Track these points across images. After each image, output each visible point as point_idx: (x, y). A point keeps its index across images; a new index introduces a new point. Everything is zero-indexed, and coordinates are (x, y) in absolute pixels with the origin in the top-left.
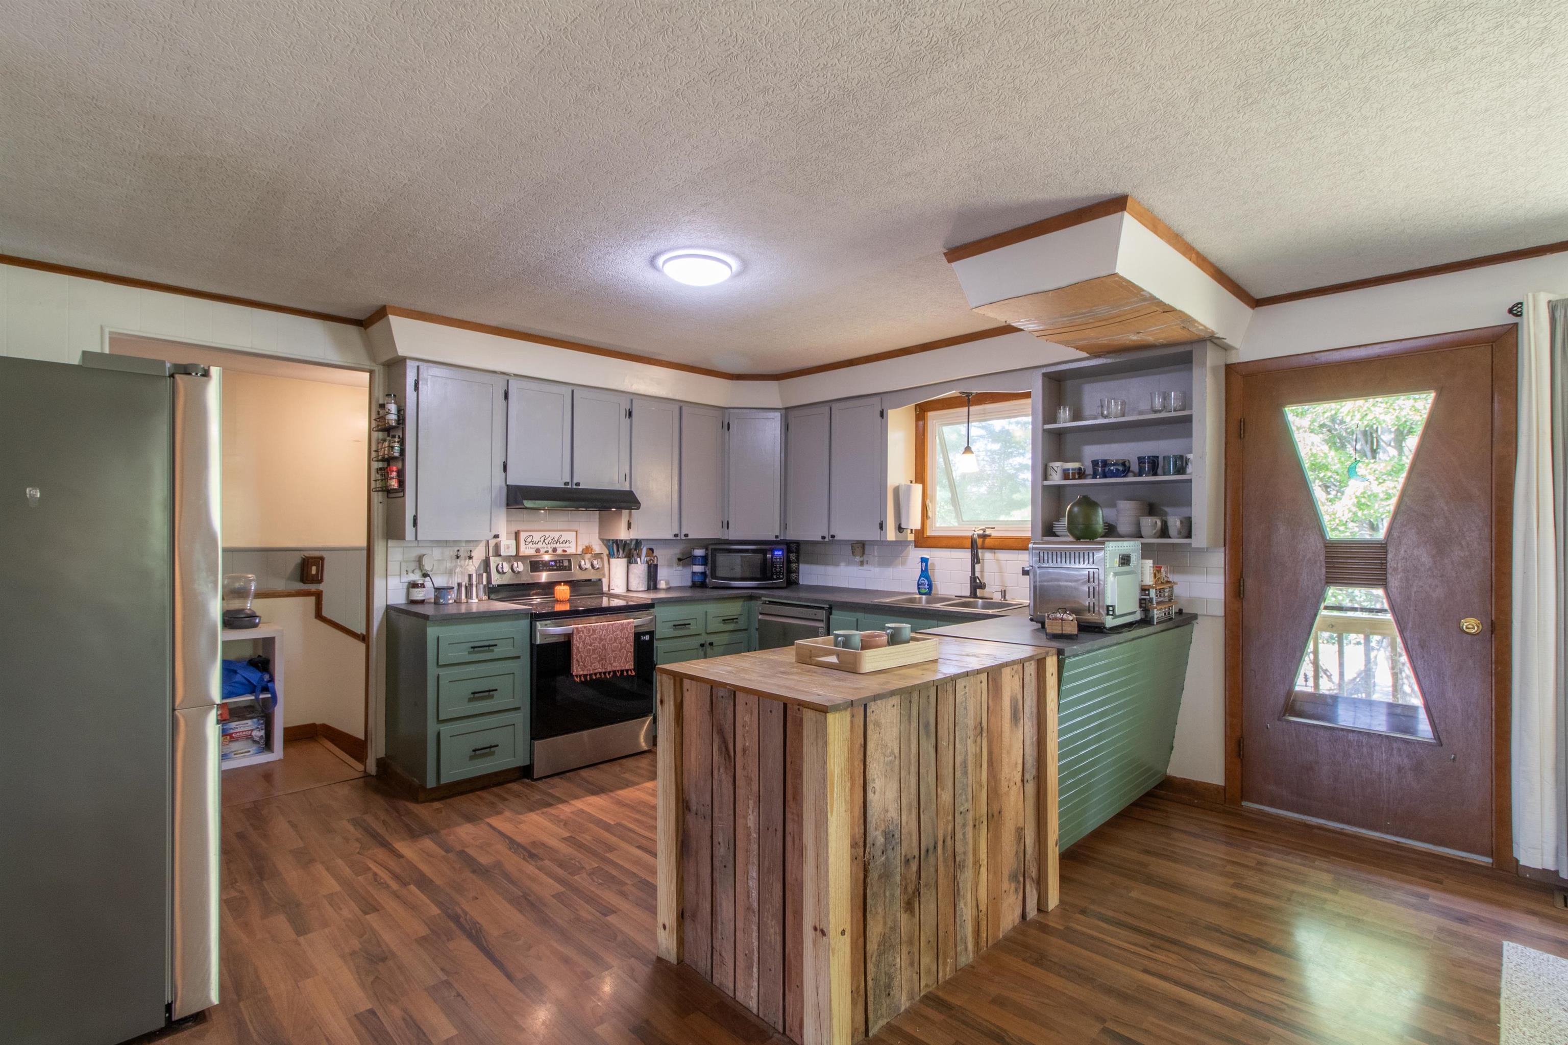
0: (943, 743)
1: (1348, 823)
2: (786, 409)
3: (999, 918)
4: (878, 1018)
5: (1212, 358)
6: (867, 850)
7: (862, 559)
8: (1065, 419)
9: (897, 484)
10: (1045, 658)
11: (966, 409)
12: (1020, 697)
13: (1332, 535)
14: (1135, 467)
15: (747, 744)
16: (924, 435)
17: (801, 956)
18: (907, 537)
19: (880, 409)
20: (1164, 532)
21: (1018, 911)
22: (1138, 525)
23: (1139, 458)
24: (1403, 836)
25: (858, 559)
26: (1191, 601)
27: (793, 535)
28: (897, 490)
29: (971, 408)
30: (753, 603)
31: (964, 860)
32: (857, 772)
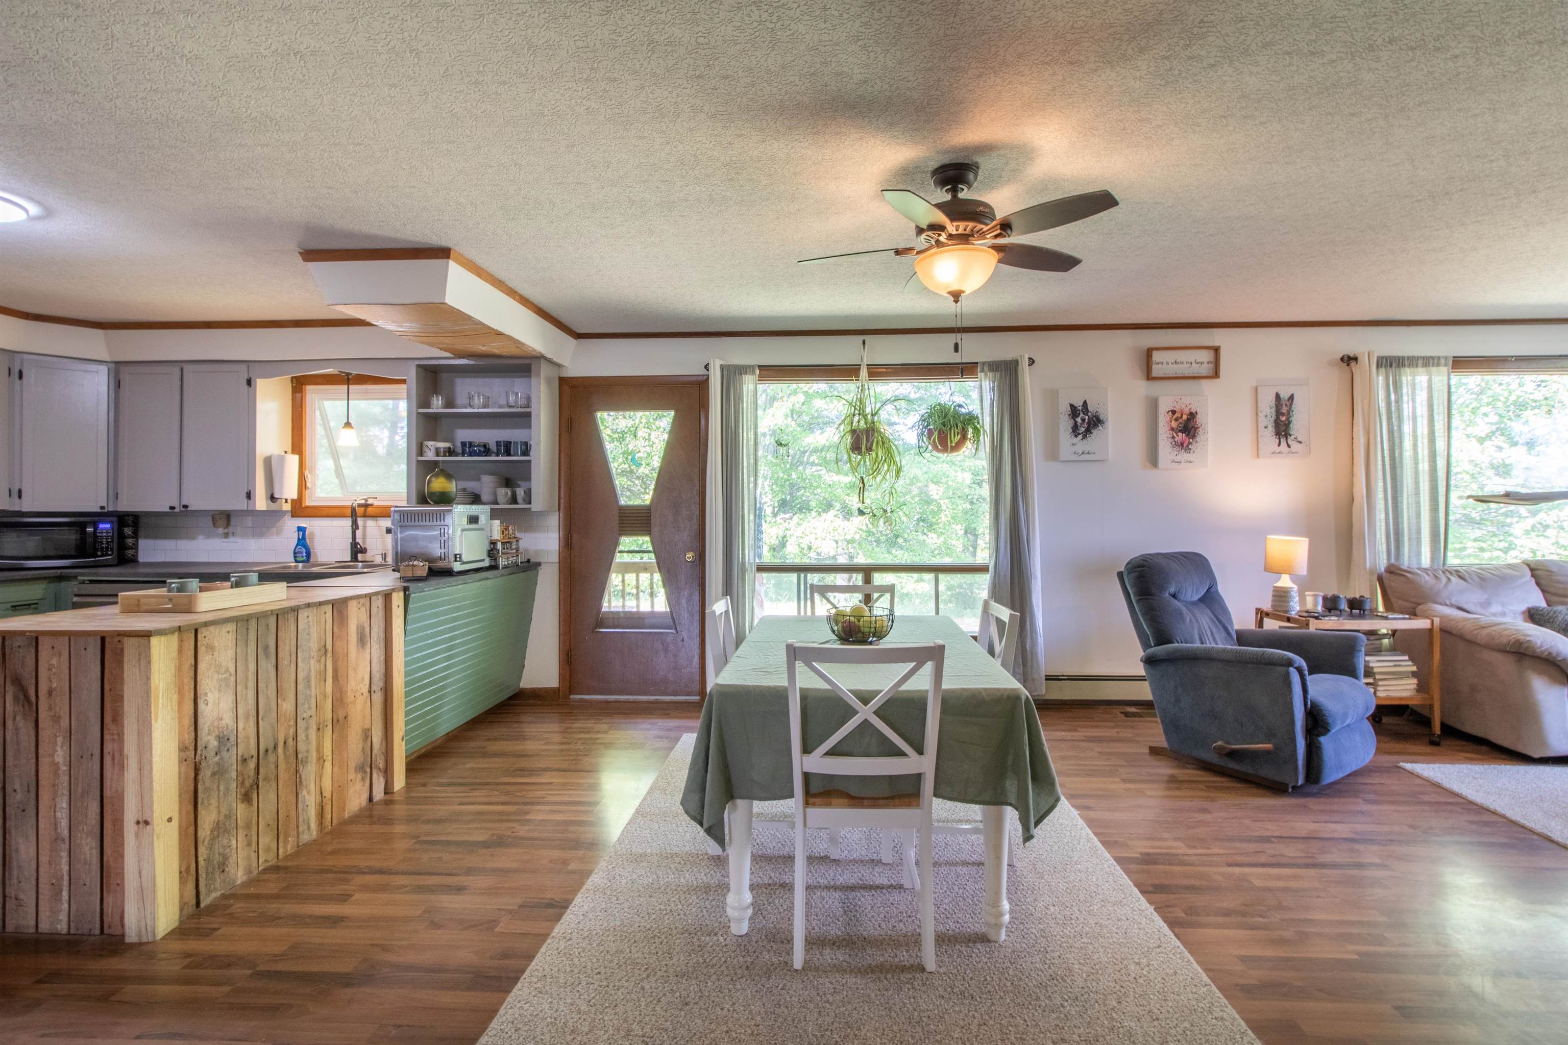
0: (284, 661)
1: (631, 694)
2: (116, 363)
3: (344, 802)
4: (210, 892)
5: (545, 370)
6: (199, 752)
7: (226, 531)
8: (437, 405)
9: (269, 454)
10: (391, 594)
11: (346, 387)
12: (367, 625)
13: (623, 501)
14: (493, 448)
15: (54, 685)
16: (302, 407)
17: (122, 856)
18: (281, 506)
19: (246, 377)
20: (514, 500)
21: (365, 796)
22: (495, 494)
23: (497, 442)
24: (659, 695)
25: (221, 530)
26: (537, 552)
27: (125, 505)
28: (268, 461)
29: (351, 387)
30: (64, 584)
31: (307, 757)
32: (186, 688)
